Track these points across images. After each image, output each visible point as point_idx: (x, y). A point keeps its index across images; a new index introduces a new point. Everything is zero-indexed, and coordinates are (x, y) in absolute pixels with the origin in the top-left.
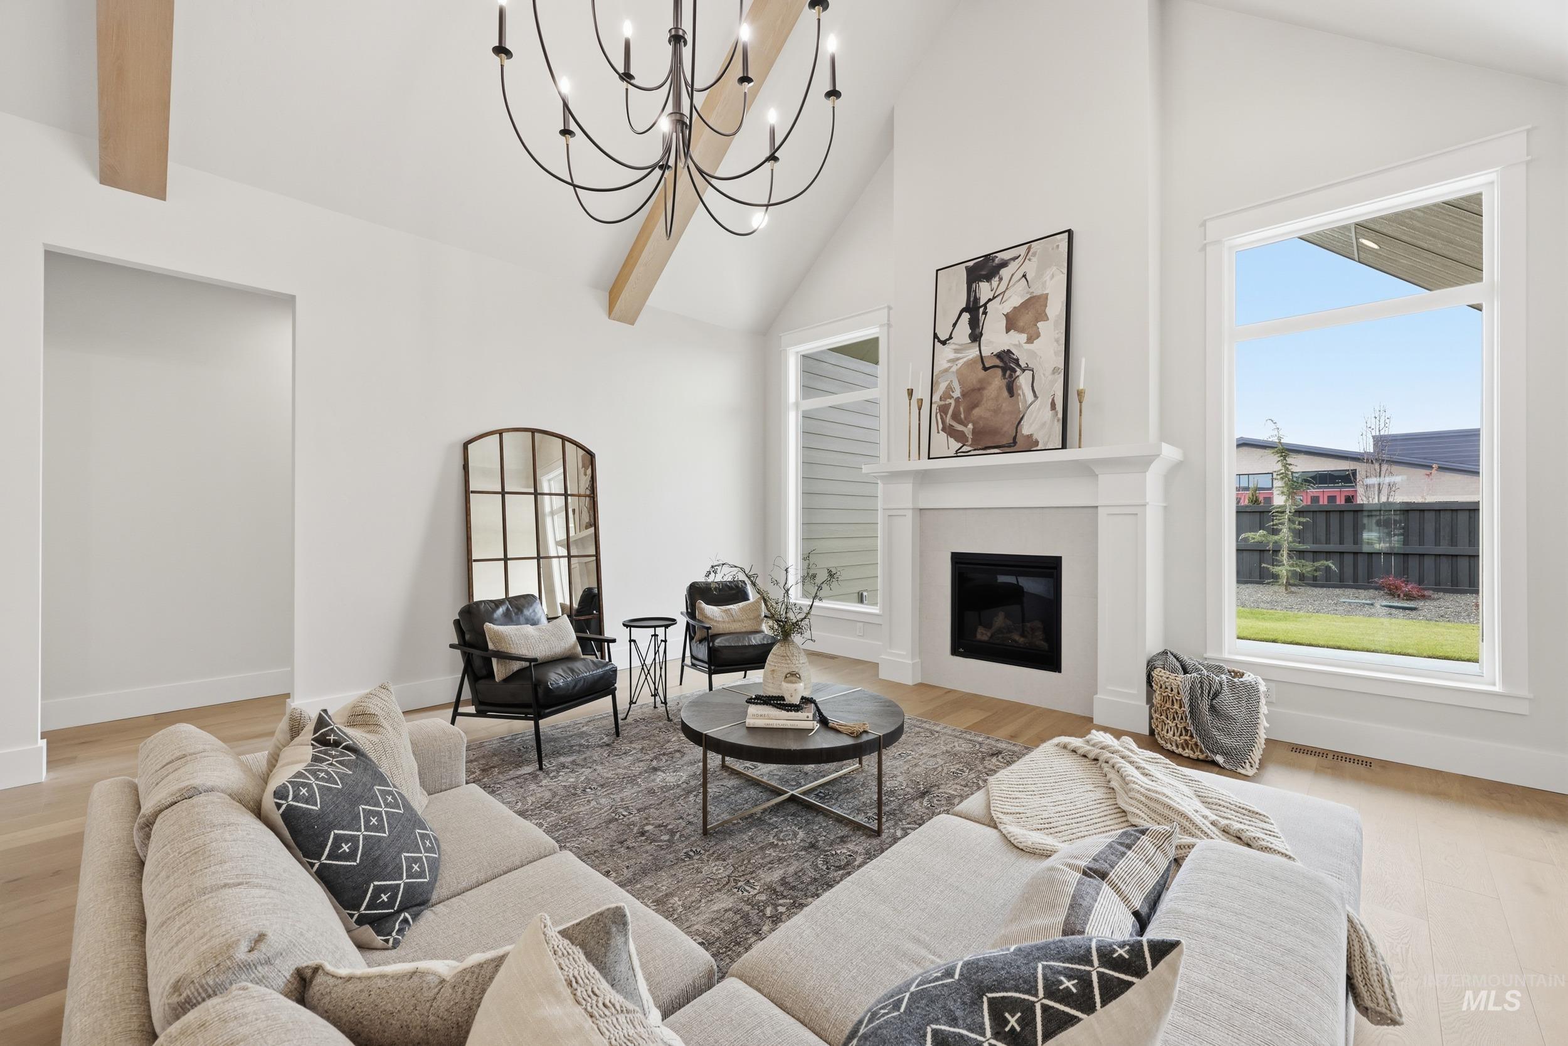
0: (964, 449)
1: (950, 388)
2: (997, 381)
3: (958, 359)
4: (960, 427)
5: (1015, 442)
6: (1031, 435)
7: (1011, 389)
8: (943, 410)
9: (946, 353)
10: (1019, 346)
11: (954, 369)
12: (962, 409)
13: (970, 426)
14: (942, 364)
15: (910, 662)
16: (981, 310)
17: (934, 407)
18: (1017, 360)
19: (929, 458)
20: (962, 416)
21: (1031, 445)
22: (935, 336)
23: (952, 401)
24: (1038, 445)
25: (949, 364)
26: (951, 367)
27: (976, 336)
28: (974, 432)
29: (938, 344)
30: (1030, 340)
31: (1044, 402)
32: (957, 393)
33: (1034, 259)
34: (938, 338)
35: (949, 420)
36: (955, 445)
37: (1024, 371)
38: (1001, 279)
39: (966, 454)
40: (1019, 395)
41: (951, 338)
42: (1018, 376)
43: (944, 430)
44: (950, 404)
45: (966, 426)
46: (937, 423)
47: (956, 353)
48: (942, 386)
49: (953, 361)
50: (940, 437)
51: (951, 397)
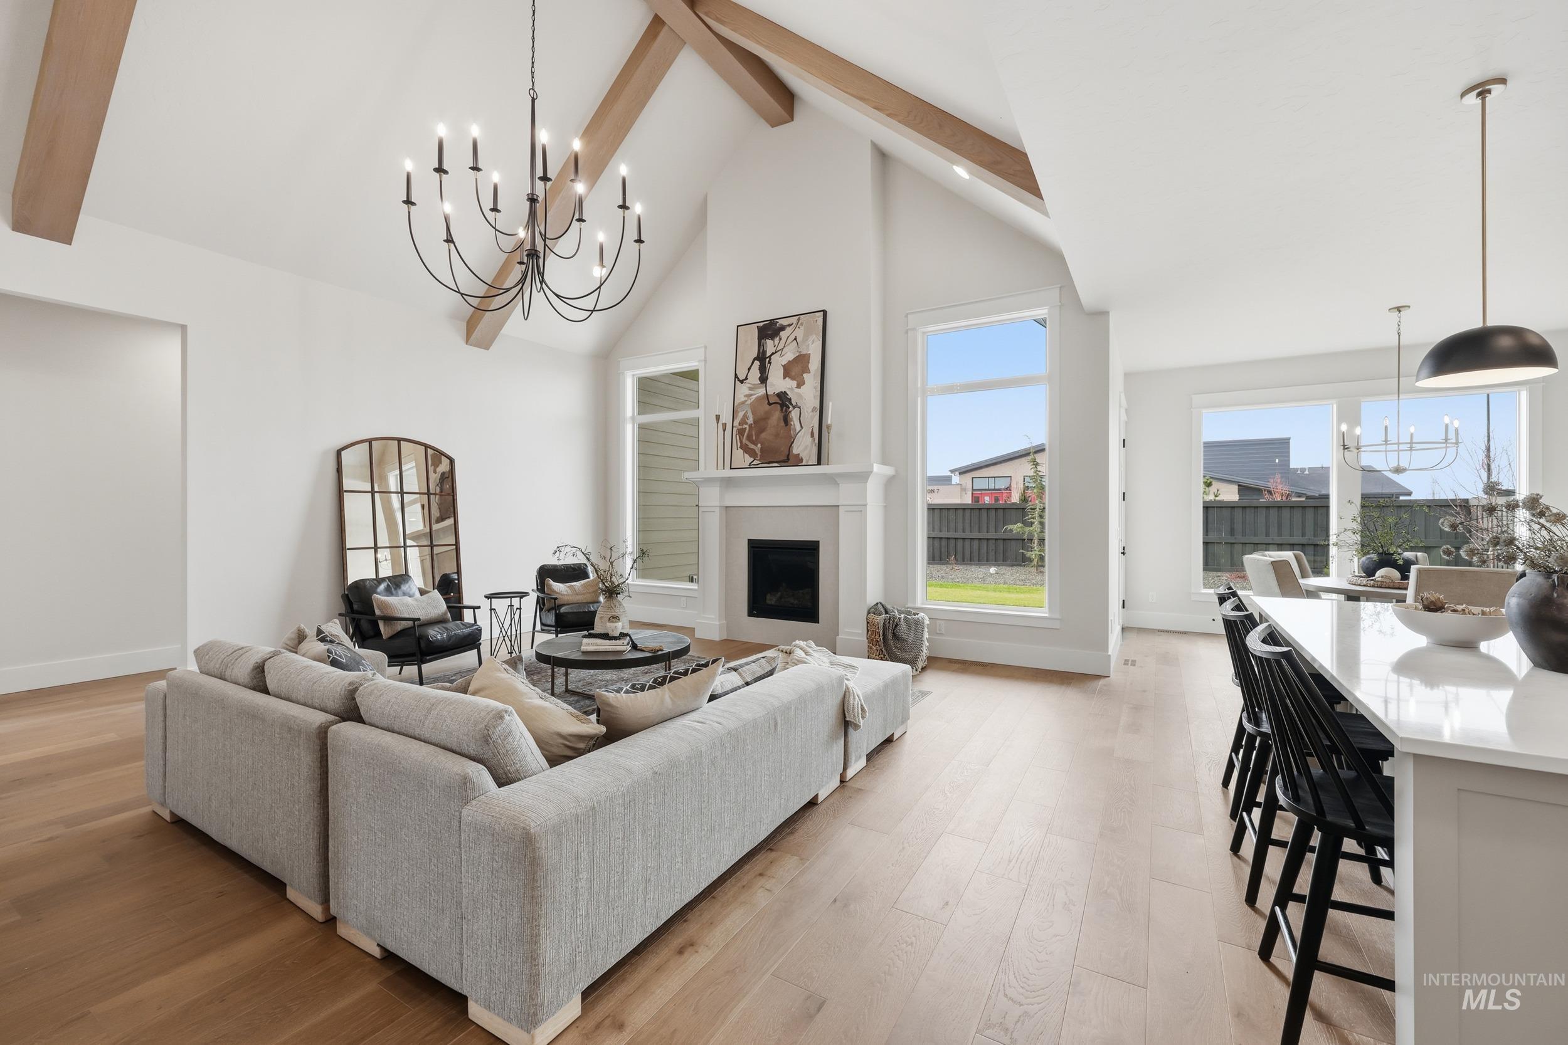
0: (754, 463)
1: (745, 416)
2: (777, 415)
3: (751, 395)
4: (752, 446)
5: (788, 459)
6: (799, 454)
7: (786, 420)
8: (741, 432)
9: (743, 390)
10: (792, 389)
11: (749, 402)
12: (754, 433)
13: (759, 445)
14: (740, 398)
15: (718, 623)
16: (768, 360)
17: (735, 429)
18: (790, 399)
19: (731, 468)
20: (754, 438)
21: (798, 462)
22: (736, 376)
23: (747, 426)
24: (802, 462)
25: (746, 399)
26: (746, 401)
27: (764, 379)
28: (762, 450)
29: (737, 382)
30: (799, 386)
31: (806, 431)
32: (750, 421)
33: (802, 328)
34: (738, 378)
35: (744, 441)
36: (749, 459)
37: (794, 407)
38: (780, 339)
39: (756, 467)
40: (791, 425)
41: (746, 379)
42: (790, 412)
43: (741, 447)
44: (746, 428)
45: (756, 445)
46: (737, 443)
47: (750, 390)
48: (741, 415)
49: (749, 396)
50: (739, 453)
51: (746, 423)
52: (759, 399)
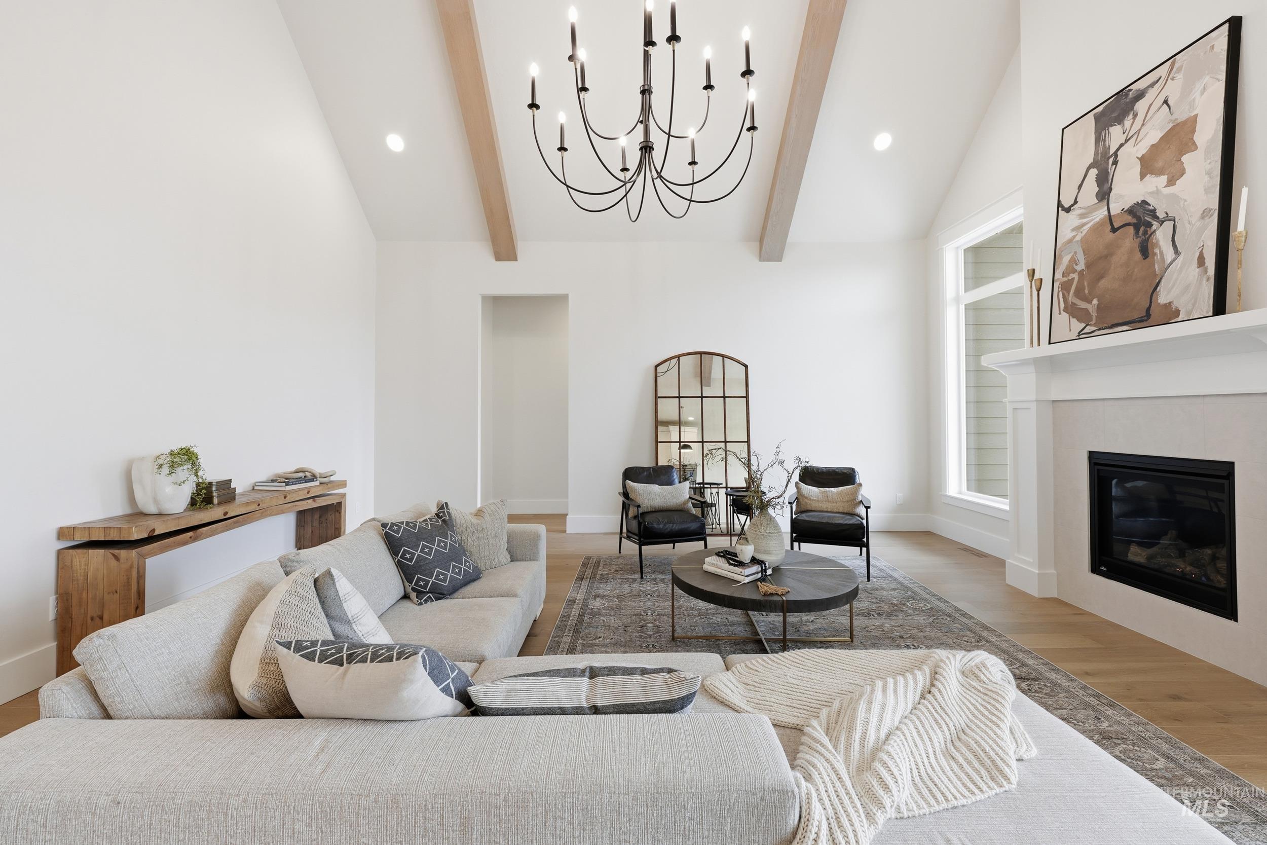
0: (1087, 330)
1: (1073, 261)
2: (1128, 241)
3: (1083, 225)
4: (1083, 305)
5: (1148, 314)
6: (1170, 303)
7: (1145, 250)
8: (1066, 287)
9: (1070, 221)
10: (1158, 192)
11: (1078, 238)
12: (1086, 284)
13: (1095, 302)
14: (1066, 233)
15: (1037, 572)
16: (1111, 160)
17: (1056, 284)
18: (1154, 211)
19: (1050, 343)
20: (1086, 291)
21: (1170, 316)
22: (1059, 204)
23: (1075, 276)
24: (1178, 316)
25: (1074, 233)
26: (1074, 237)
27: (1104, 195)
28: (1099, 308)
29: (1061, 213)
30: (1171, 182)
31: (1189, 255)
32: (1081, 266)
33: (1180, 76)
34: (1063, 207)
35: (1071, 298)
36: (1077, 326)
37: (1162, 222)
38: (1135, 115)
39: (1090, 335)
40: (1155, 254)
41: (1076, 202)
42: (1154, 231)
43: (1066, 310)
44: (1073, 279)
45: (1090, 302)
46: (1059, 304)
47: (1081, 218)
48: (1065, 260)
49: (1077, 229)
50: (1062, 319)
51: (1074, 271)
52: (1100, 224)
